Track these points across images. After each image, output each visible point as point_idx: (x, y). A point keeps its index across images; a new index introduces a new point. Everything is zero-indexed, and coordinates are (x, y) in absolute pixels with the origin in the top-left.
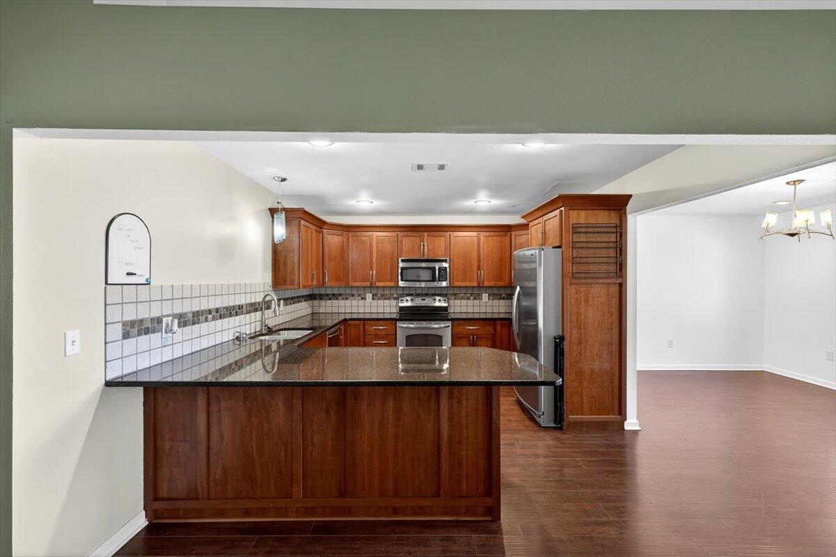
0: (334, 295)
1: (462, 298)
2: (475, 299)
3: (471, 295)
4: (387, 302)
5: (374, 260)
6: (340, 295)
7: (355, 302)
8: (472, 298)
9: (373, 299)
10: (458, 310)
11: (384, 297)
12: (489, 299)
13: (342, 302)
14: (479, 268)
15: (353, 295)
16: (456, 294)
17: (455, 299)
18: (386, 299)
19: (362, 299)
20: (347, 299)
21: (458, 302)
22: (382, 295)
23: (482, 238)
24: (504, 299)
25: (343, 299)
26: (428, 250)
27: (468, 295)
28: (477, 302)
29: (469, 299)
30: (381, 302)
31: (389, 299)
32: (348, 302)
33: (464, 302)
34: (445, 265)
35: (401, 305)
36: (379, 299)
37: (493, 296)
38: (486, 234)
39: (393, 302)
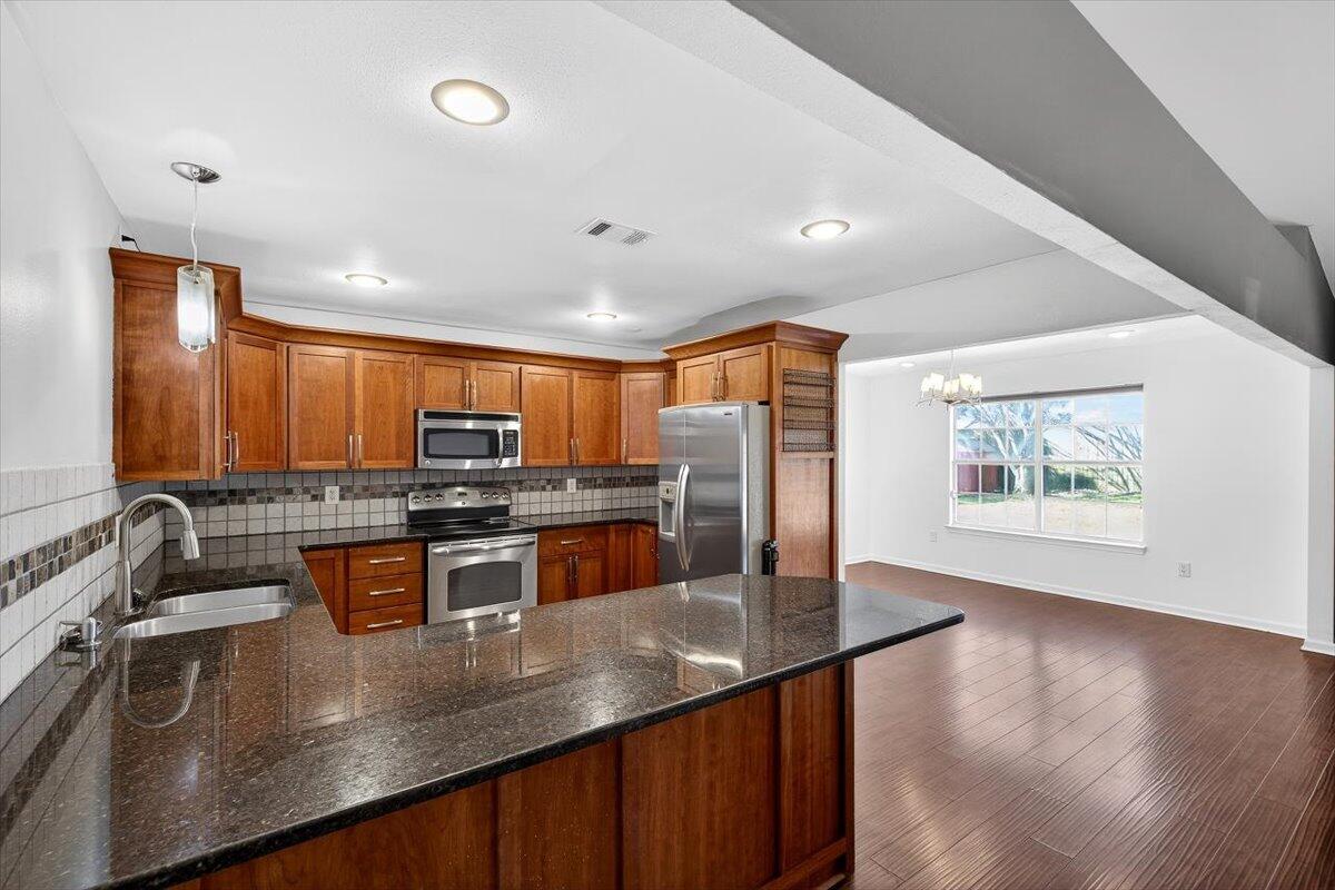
0: (232, 493)
1: (532, 489)
2: (554, 488)
3: (549, 481)
4: (377, 503)
5: (358, 411)
6: (252, 492)
7: (293, 508)
8: (549, 487)
9: (342, 498)
10: (524, 511)
11: (370, 493)
12: (578, 488)
13: (256, 510)
14: (571, 435)
15: (289, 492)
16: (520, 482)
17: (520, 490)
18: (374, 496)
19: (315, 498)
20: (271, 500)
21: (523, 496)
22: (366, 489)
23: (576, 379)
24: (600, 486)
25: (260, 501)
26: (479, 397)
27: (543, 483)
28: (557, 494)
29: (544, 489)
30: (361, 505)
31: (382, 496)
32: (275, 509)
33: (535, 495)
34: (513, 426)
35: (412, 507)
36: (357, 497)
37: (585, 483)
38: (584, 374)
39: (392, 504)
